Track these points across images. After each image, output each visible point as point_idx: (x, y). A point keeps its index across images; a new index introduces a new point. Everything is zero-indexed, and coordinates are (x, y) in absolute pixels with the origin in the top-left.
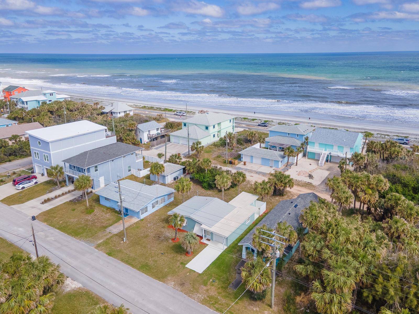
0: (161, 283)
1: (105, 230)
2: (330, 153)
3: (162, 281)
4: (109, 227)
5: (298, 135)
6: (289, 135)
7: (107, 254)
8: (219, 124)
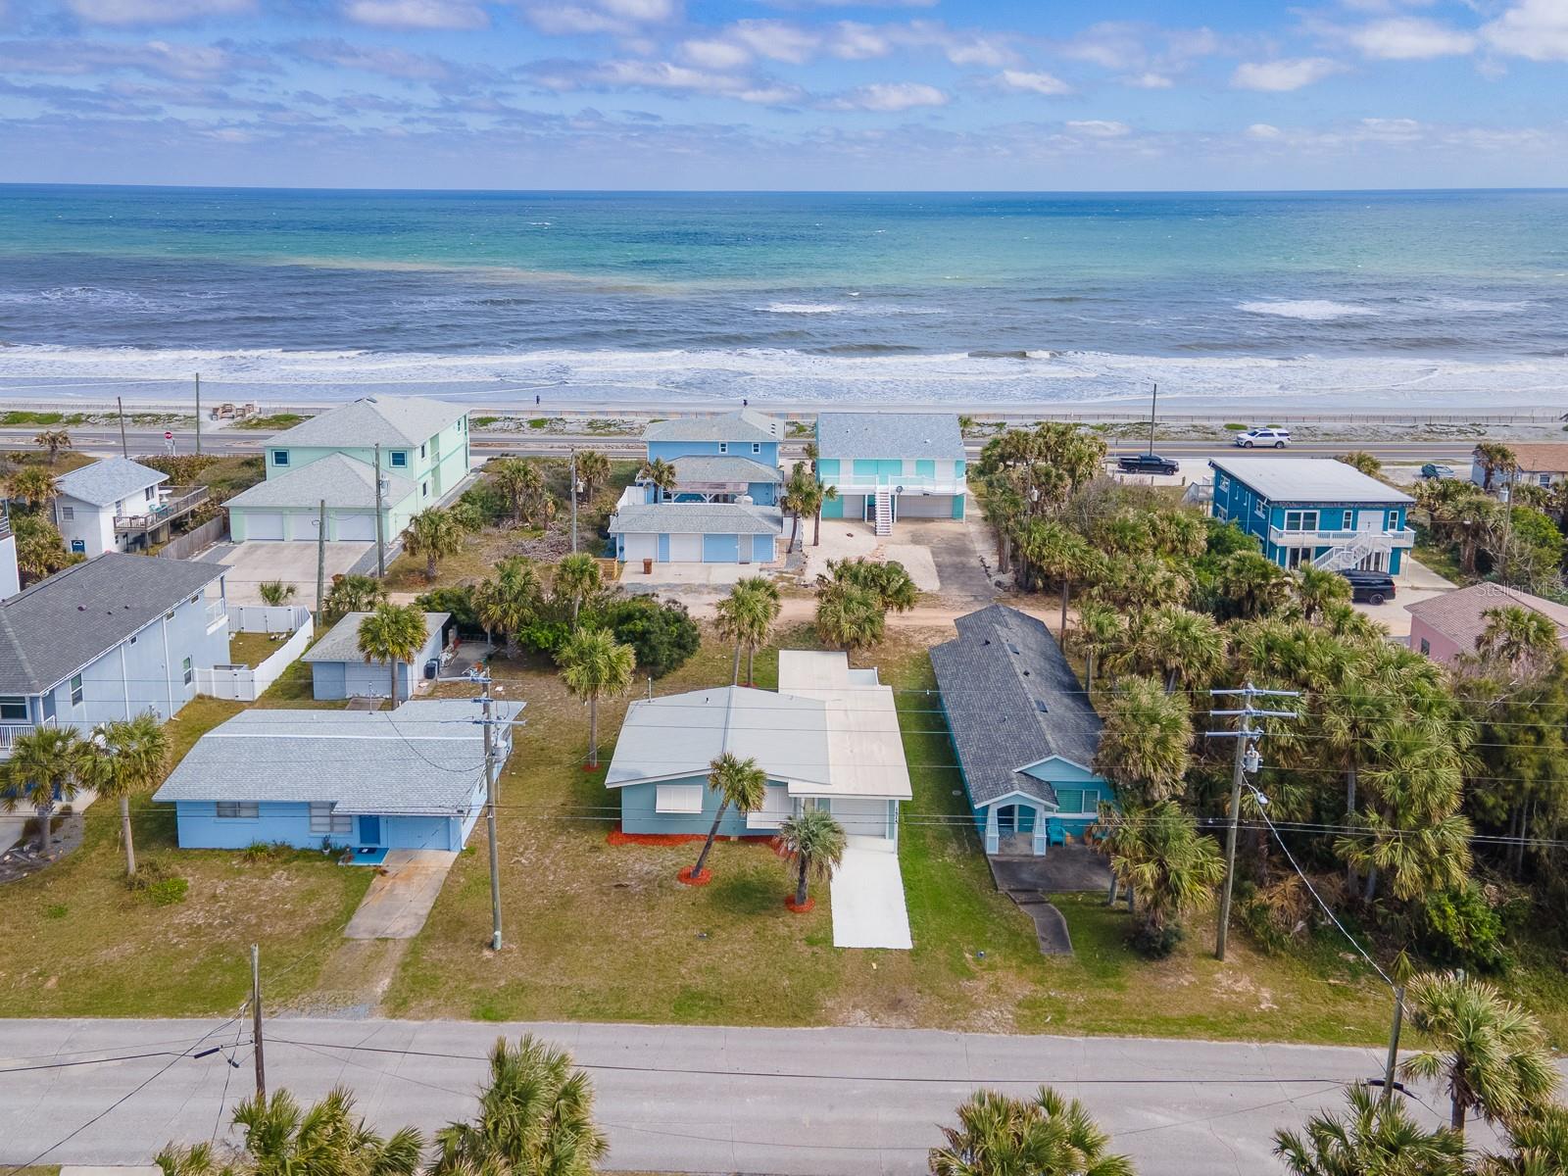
0: (821, 1028)
1: (345, 940)
2: (899, 490)
3: (818, 1023)
4: (349, 918)
5: (756, 445)
6: (723, 450)
7: (475, 1017)
8: (435, 439)
